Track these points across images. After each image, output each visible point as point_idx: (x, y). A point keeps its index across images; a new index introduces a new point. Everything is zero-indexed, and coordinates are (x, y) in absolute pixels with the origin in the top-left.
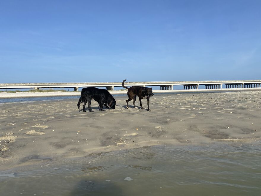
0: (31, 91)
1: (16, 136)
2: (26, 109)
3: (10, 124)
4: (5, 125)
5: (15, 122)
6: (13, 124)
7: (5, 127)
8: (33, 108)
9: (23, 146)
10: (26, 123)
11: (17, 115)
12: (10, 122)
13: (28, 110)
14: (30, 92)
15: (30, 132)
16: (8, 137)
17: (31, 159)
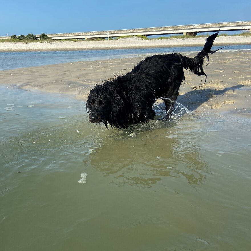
0: (244, 34)
1: (225, 85)
2: (237, 57)
3: (217, 71)
4: (211, 71)
5: (223, 69)
6: (221, 72)
7: (210, 73)
8: (247, 56)
9: (234, 96)
10: (238, 72)
11: (225, 62)
12: (217, 69)
13: (241, 58)
14: (241, 36)
15: (244, 82)
16: (215, 85)
17: (245, 112)
